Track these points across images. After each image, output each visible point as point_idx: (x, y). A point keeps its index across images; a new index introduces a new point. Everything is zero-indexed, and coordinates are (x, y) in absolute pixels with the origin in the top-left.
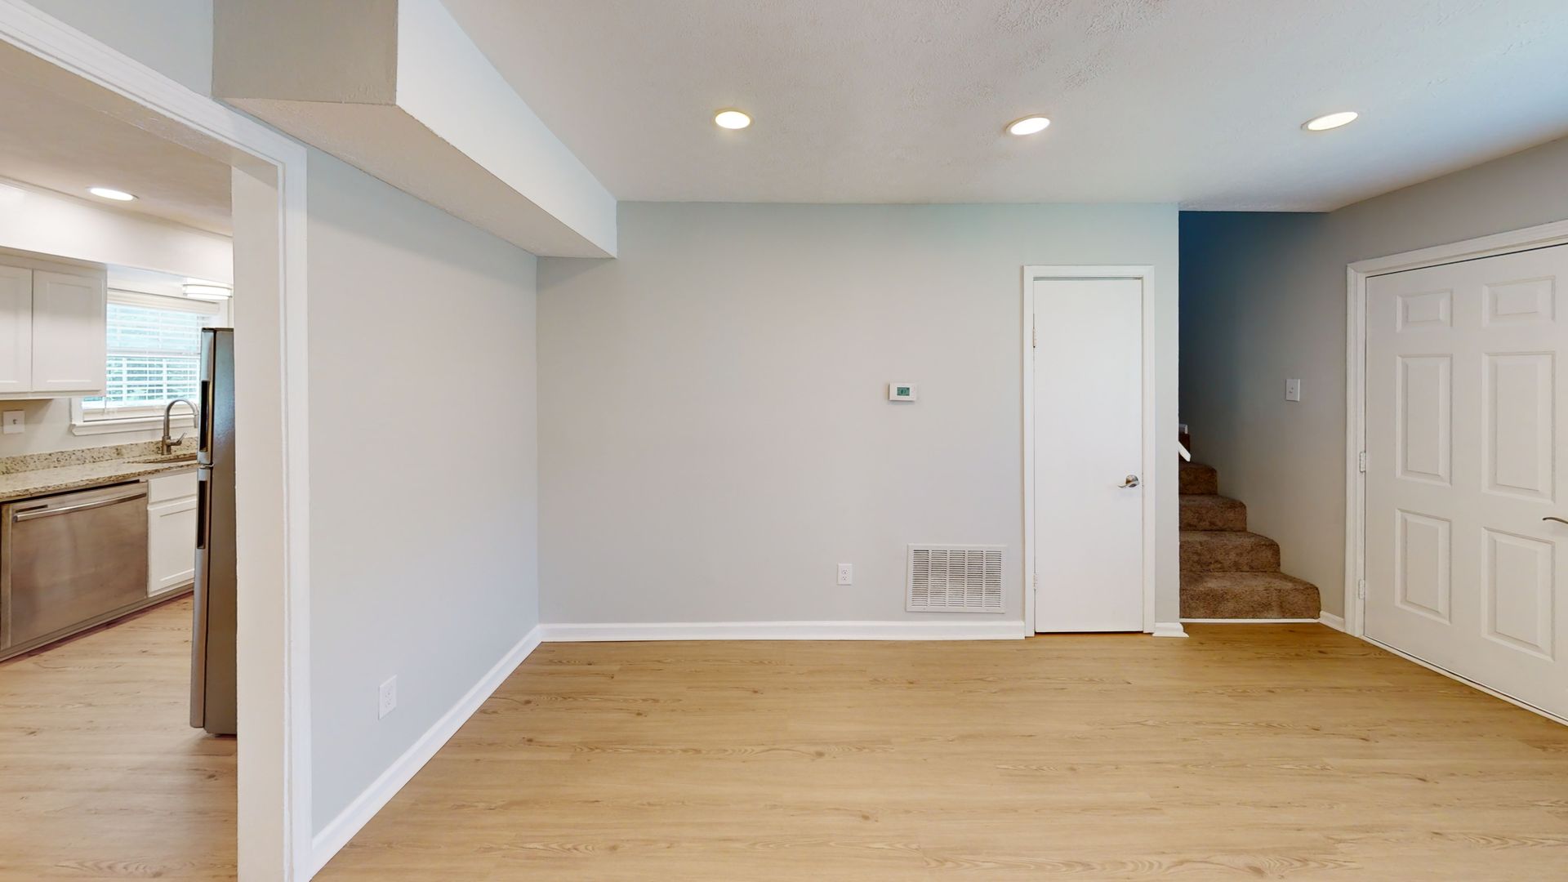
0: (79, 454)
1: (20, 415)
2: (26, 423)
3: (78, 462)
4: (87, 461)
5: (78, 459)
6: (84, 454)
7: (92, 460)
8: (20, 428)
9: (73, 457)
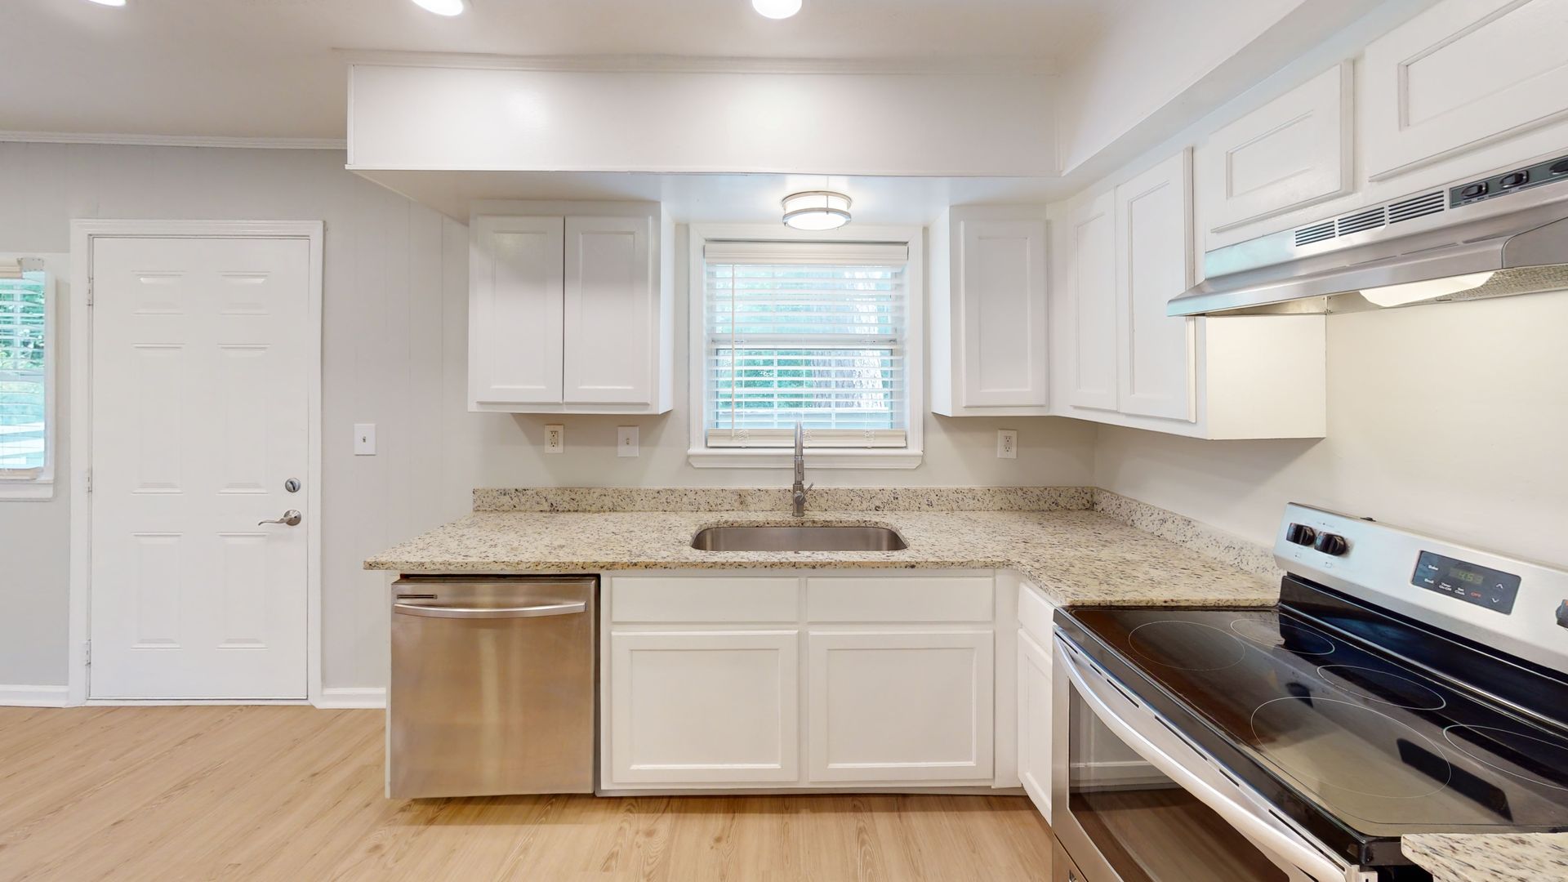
0: (691, 495)
1: (634, 432)
2: (641, 443)
3: (691, 508)
4: (702, 509)
5: (691, 504)
6: (697, 497)
7: (707, 507)
8: (634, 451)
9: (685, 499)
